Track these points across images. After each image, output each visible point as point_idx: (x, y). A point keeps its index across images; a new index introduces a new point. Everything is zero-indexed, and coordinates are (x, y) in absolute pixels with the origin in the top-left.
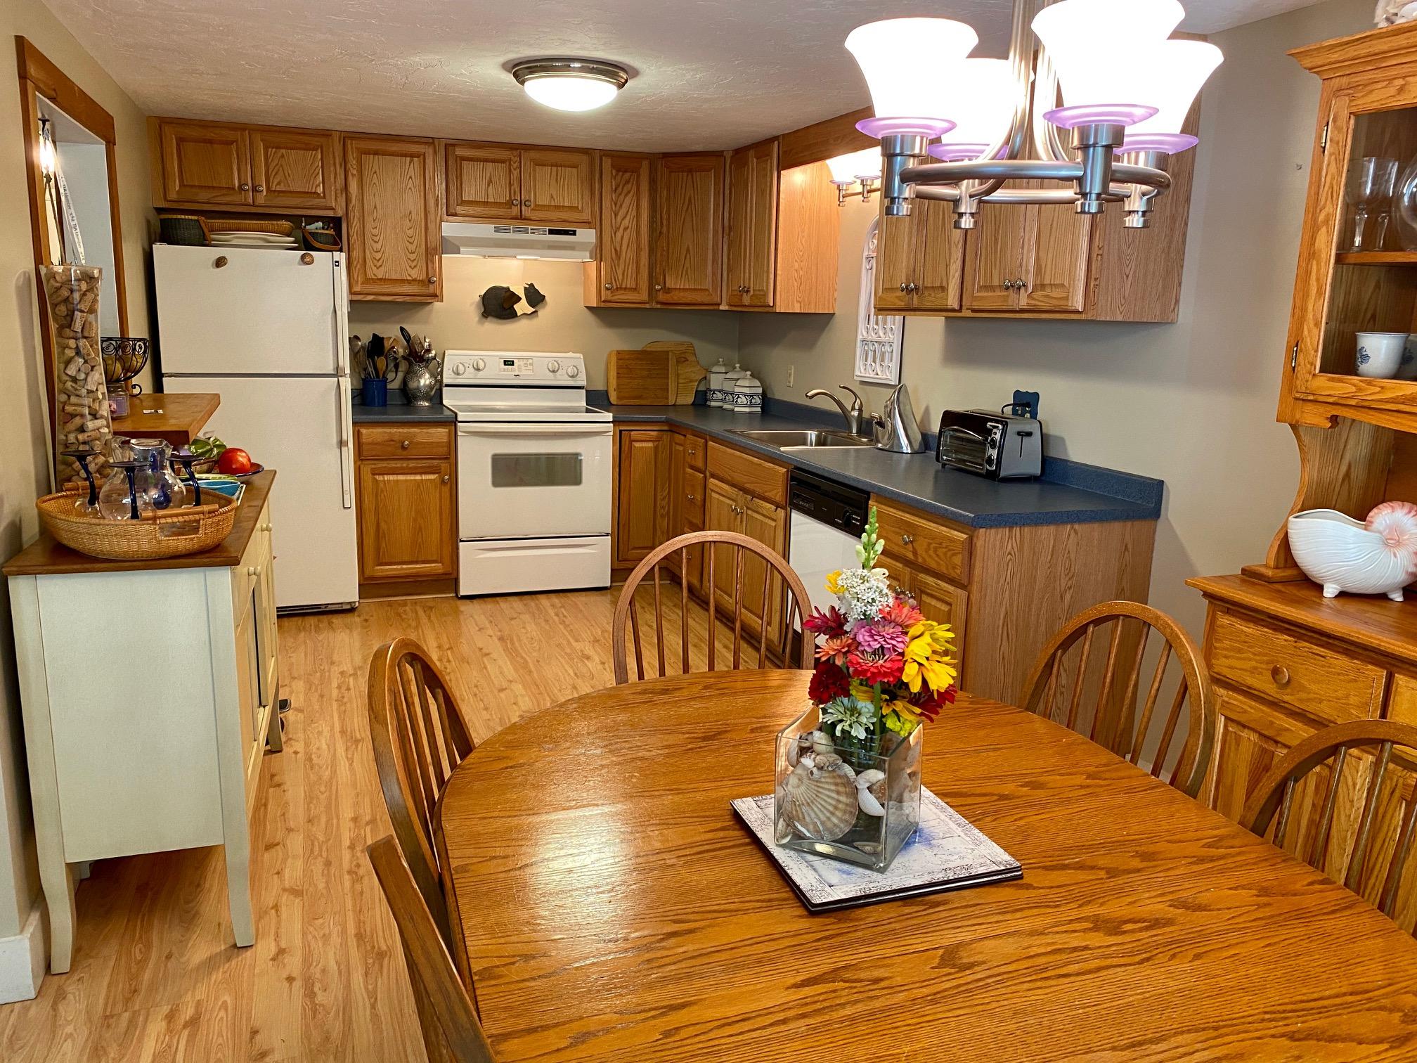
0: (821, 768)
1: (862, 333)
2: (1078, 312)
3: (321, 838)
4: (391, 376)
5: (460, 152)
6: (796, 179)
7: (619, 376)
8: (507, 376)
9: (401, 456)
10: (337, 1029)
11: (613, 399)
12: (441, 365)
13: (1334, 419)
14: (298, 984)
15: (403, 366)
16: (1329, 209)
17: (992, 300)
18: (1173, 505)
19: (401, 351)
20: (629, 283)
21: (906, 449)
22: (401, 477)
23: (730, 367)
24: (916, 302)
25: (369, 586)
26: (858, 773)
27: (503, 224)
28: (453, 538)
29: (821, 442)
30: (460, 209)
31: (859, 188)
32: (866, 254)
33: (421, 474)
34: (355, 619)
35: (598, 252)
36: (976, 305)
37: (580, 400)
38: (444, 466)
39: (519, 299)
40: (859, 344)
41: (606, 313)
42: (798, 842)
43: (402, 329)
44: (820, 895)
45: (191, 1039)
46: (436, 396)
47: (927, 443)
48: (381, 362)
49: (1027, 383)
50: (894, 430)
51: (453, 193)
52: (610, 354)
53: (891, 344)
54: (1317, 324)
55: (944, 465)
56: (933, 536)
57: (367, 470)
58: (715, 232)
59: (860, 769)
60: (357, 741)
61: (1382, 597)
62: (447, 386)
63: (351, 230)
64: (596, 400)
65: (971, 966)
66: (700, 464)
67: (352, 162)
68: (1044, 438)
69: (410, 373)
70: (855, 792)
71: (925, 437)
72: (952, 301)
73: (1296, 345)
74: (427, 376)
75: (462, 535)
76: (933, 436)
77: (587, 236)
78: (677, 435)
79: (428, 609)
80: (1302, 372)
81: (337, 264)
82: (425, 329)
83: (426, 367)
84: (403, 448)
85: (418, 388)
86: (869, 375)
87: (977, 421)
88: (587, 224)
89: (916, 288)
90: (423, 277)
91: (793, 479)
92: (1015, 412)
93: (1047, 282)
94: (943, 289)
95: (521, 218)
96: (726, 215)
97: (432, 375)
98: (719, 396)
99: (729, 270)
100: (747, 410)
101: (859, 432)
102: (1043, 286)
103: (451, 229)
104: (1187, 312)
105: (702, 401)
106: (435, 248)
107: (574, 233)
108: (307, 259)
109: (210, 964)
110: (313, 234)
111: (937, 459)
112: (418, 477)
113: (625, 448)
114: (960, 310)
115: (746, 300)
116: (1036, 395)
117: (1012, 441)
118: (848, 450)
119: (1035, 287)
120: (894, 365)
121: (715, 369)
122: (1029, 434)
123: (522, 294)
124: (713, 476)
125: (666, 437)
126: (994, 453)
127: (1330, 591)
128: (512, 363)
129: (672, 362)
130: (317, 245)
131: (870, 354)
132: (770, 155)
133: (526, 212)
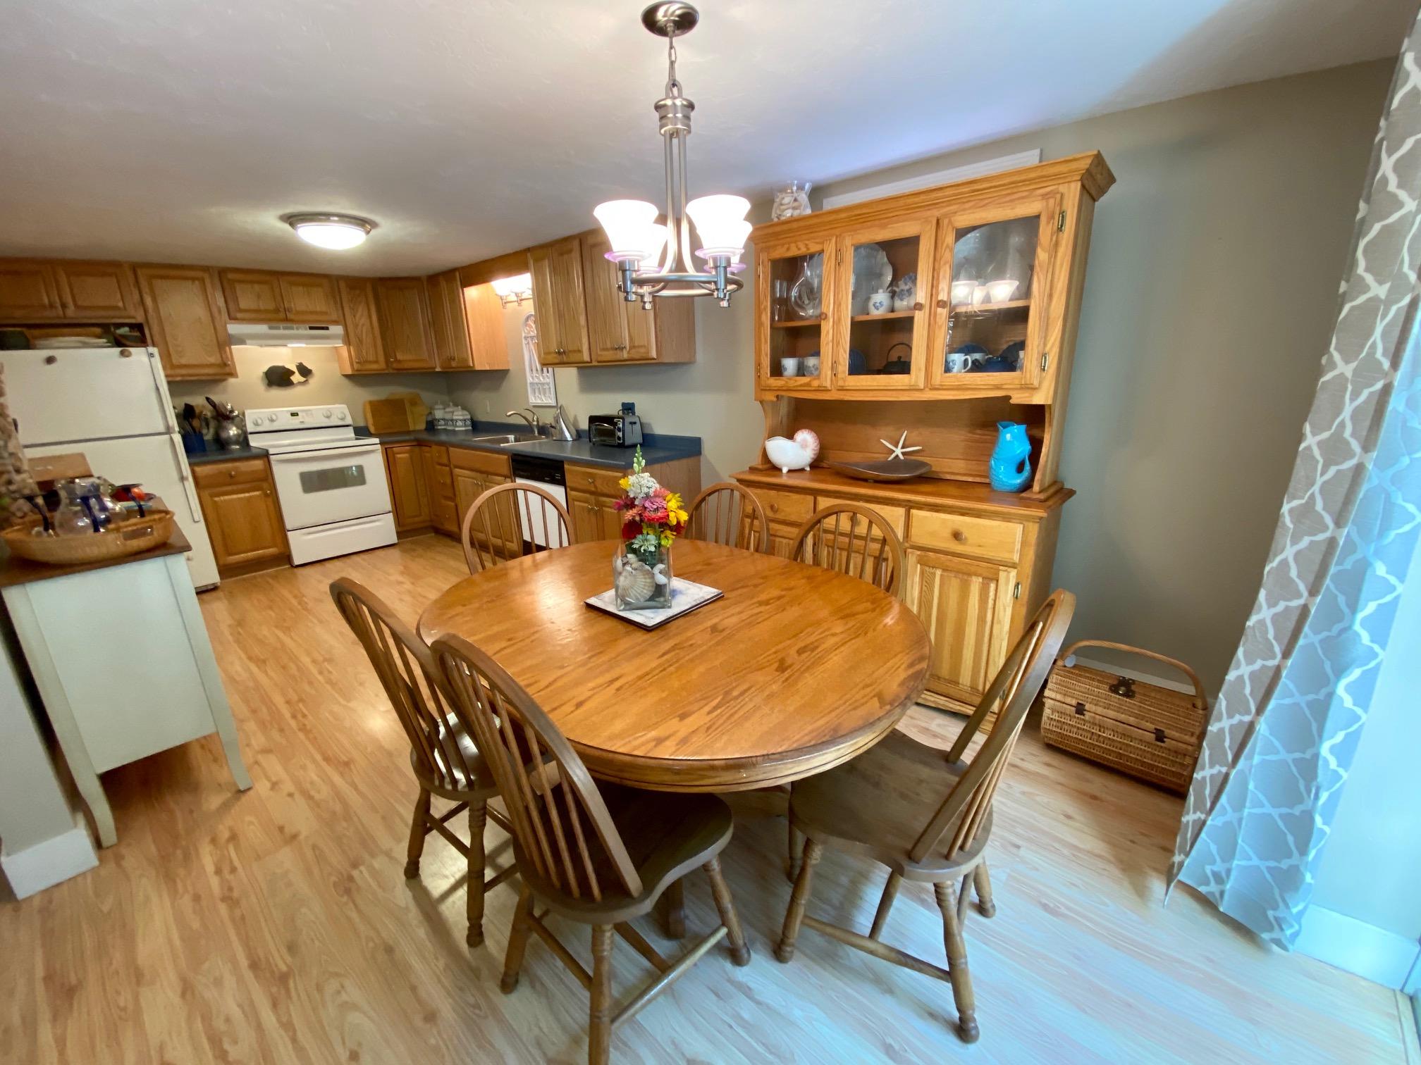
0: (635, 569)
1: (529, 380)
2: (654, 359)
3: (268, 718)
4: (204, 431)
5: (230, 276)
6: (472, 294)
7: (373, 416)
8: (295, 422)
9: (231, 482)
10: (338, 808)
11: (372, 430)
12: (243, 420)
13: (777, 397)
14: (297, 796)
15: (213, 424)
16: (765, 303)
17: (609, 355)
18: (707, 448)
19: (209, 414)
20: (371, 358)
21: (569, 438)
22: (235, 496)
23: (446, 406)
24: (565, 359)
25: (225, 571)
26: (652, 568)
27: (274, 325)
28: (282, 531)
29: (516, 440)
30: (239, 315)
31: (515, 298)
32: (523, 335)
33: (248, 492)
34: (219, 594)
35: (347, 340)
36: (600, 359)
37: (350, 433)
38: (265, 485)
39: (293, 373)
40: (528, 385)
41: (358, 378)
42: (630, 606)
43: (208, 399)
44: (650, 623)
45: (237, 848)
46: (244, 440)
47: (579, 435)
48: (196, 423)
49: (628, 398)
50: (561, 429)
51: (231, 305)
52: (364, 405)
53: (548, 384)
54: (767, 355)
55: (594, 444)
56: (604, 477)
57: (206, 494)
58: (424, 326)
59: (653, 566)
60: (264, 662)
61: (802, 470)
62: (251, 433)
63: (153, 330)
64: (361, 432)
65: (724, 630)
66: (445, 460)
67: (144, 283)
68: (641, 424)
69: (220, 428)
70: (653, 576)
71: (578, 431)
72: (586, 357)
73: (758, 365)
74: (234, 428)
75: (288, 526)
76: (584, 431)
77: (337, 330)
78: (424, 448)
79: (275, 577)
80: (763, 377)
81: (151, 355)
82: (227, 397)
83: (233, 423)
84: (231, 476)
85: (229, 438)
86: (539, 402)
87: (609, 419)
88: (336, 322)
89: (564, 352)
90: (219, 361)
91: (513, 460)
92: (623, 413)
93: (636, 344)
94: (580, 351)
95: (286, 320)
96: (430, 315)
97: (238, 427)
98: (442, 422)
99: (438, 347)
100: (463, 429)
101: (539, 433)
102: (634, 347)
103: (234, 329)
104: (700, 357)
105: (431, 426)
106: (222, 343)
107: (327, 328)
108: (126, 353)
109: (226, 806)
110: (123, 336)
111: (590, 441)
112: (247, 495)
113: (391, 459)
114: (591, 362)
115: (454, 364)
116: (633, 404)
117: (628, 427)
118: (534, 443)
119: (630, 348)
120: (553, 395)
121: (437, 407)
122: (635, 423)
123: (295, 369)
124: (457, 467)
125: (417, 449)
126: (620, 434)
127: (785, 470)
128: (297, 414)
129: (407, 406)
130: (128, 343)
131: (537, 391)
132: (455, 277)
133: (290, 316)
